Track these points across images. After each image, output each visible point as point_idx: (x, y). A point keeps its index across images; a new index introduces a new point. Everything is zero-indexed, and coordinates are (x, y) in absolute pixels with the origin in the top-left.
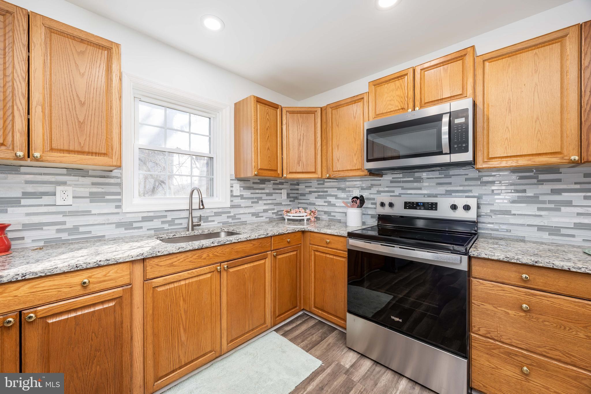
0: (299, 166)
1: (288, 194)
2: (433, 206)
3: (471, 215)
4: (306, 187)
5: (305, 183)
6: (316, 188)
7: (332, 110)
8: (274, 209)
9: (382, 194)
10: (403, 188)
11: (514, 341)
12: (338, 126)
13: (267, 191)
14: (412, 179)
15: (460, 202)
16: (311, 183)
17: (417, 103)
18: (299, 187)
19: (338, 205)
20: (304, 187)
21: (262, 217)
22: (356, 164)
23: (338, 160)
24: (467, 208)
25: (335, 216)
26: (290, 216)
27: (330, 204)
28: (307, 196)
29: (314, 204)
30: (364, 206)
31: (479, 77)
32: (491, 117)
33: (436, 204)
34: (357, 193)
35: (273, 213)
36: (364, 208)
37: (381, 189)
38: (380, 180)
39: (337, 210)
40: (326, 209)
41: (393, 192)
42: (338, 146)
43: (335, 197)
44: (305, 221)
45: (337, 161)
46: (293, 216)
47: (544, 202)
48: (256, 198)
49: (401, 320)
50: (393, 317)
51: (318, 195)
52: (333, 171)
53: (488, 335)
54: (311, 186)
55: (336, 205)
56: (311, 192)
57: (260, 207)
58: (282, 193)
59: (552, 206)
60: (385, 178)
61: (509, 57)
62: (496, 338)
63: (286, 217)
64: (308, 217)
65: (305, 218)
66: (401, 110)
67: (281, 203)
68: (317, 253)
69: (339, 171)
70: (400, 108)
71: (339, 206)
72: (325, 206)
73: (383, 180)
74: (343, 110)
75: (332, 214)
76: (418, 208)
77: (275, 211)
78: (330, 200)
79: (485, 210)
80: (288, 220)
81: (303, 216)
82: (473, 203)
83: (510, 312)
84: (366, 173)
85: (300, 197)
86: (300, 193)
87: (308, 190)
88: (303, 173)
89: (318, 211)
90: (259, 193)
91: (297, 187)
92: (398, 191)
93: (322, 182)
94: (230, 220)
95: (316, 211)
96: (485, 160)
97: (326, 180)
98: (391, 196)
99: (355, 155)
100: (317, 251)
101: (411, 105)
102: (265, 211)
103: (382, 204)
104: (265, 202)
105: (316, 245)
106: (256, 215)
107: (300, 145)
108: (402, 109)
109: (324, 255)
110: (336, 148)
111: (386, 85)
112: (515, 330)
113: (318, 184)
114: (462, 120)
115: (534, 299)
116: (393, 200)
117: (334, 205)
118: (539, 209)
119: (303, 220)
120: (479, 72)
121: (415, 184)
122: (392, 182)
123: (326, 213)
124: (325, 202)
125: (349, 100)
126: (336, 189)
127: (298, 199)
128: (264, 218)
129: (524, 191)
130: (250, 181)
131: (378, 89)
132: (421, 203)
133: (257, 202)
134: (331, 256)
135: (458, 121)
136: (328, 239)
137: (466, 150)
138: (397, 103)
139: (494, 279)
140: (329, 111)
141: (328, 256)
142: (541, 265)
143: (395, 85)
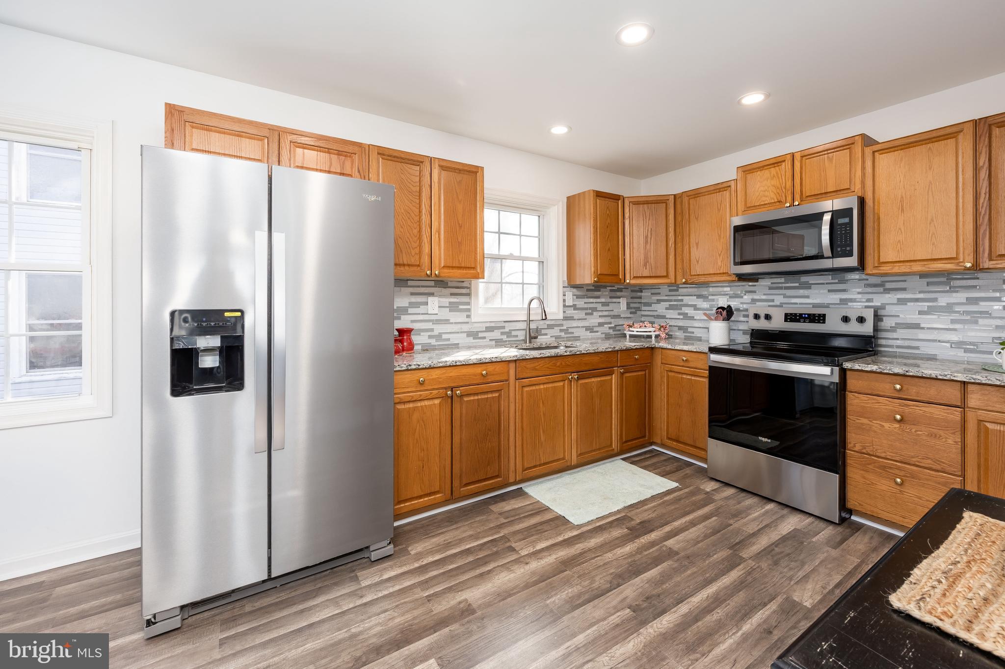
0: (646, 269)
1: (628, 304)
2: (820, 319)
3: (867, 329)
4: (652, 294)
5: (651, 289)
6: (666, 296)
7: (690, 199)
8: (610, 323)
9: (757, 303)
10: (785, 296)
11: (889, 454)
12: (697, 219)
13: (603, 300)
14: (797, 285)
15: (853, 313)
16: (660, 288)
17: (797, 196)
18: (643, 294)
19: (698, 318)
20: (650, 294)
21: (597, 332)
22: (721, 267)
23: (698, 262)
24: (861, 320)
25: (693, 333)
26: (633, 331)
27: (686, 316)
28: (654, 307)
29: (664, 317)
30: (732, 319)
31: (869, 170)
32: (882, 216)
33: (824, 316)
34: (723, 302)
35: (610, 328)
36: (734, 321)
37: (756, 297)
38: (755, 286)
39: (696, 324)
40: (681, 323)
41: (773, 301)
42: (697, 244)
43: (693, 308)
44: (653, 338)
45: (696, 263)
46: (637, 332)
47: (956, 313)
48: (590, 308)
50: (760, 438)
51: (670, 305)
52: (691, 276)
53: (864, 451)
54: (659, 294)
55: (695, 318)
56: (659, 301)
57: (594, 320)
58: (620, 302)
59: (968, 317)
60: (761, 284)
61: (902, 150)
62: (871, 453)
63: (628, 333)
64: (657, 333)
65: (653, 334)
66: (778, 204)
67: (620, 315)
68: (670, 374)
69: (699, 275)
70: (776, 201)
71: (698, 320)
72: (679, 319)
73: (760, 285)
74: (703, 200)
75: (690, 330)
76: (802, 320)
77: (613, 325)
78: (686, 312)
79: (882, 323)
80: (631, 336)
81: (650, 332)
82: (868, 314)
83: (885, 424)
84: (734, 278)
85: (644, 308)
86: (643, 303)
87: (655, 298)
88: (650, 277)
89: (669, 326)
90: (593, 303)
91: (639, 294)
92: (779, 300)
93: (675, 288)
94: (563, 334)
95: (668, 326)
96: (876, 265)
97: (680, 286)
98: (769, 306)
99: (720, 255)
100: (671, 371)
101: (790, 198)
102: (601, 325)
103: (757, 317)
104: (600, 314)
105: (669, 365)
106: (590, 329)
107: (646, 242)
108: (779, 202)
109: (680, 376)
110: (695, 247)
111: (759, 172)
112: (890, 443)
113: (670, 291)
114: (846, 220)
115: (907, 409)
116: (770, 311)
117: (692, 318)
119: (650, 337)
120: (869, 165)
121: (802, 291)
122: (770, 288)
123: (680, 328)
124: (679, 314)
125: (712, 188)
126: (695, 297)
127: (641, 310)
128: (599, 333)
129: (935, 300)
131: (749, 176)
132: (805, 314)
133: (591, 314)
134: (689, 377)
135: (841, 221)
136: (685, 356)
137: (850, 254)
138: (772, 195)
139: (869, 392)
140: (686, 199)
141: (685, 376)
142: (911, 374)
143: (770, 173)
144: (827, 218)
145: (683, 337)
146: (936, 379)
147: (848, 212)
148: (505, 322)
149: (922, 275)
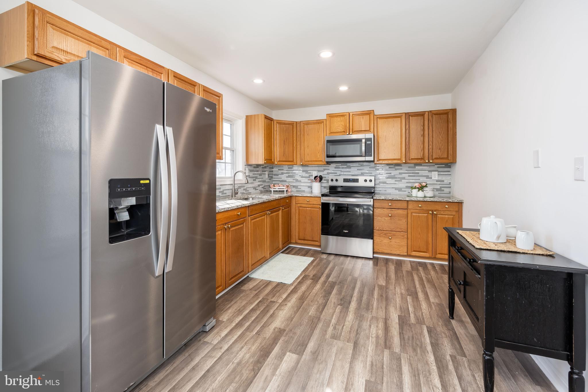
0: (284, 157)
1: (269, 175)
2: (357, 181)
3: (372, 184)
4: (279, 170)
5: (278, 167)
7: (304, 125)
8: (262, 185)
9: (330, 174)
10: (341, 172)
11: (387, 229)
12: (308, 135)
13: (259, 173)
14: (346, 167)
15: (368, 178)
16: (283, 167)
17: (351, 131)
18: (274, 170)
19: (303, 181)
20: (278, 170)
21: (257, 190)
22: (319, 158)
23: (308, 155)
24: (371, 181)
25: (301, 188)
26: (276, 189)
27: (297, 181)
28: (280, 176)
29: (285, 181)
30: (321, 182)
31: (376, 124)
32: (380, 142)
33: (358, 179)
34: (315, 174)
35: (262, 187)
37: (330, 172)
38: (329, 167)
39: (302, 184)
40: (294, 184)
41: (336, 173)
42: (308, 147)
44: (285, 192)
46: (278, 189)
47: (396, 178)
48: (255, 177)
49: (348, 231)
50: (344, 231)
51: (288, 175)
52: (305, 161)
53: (379, 229)
55: (302, 181)
56: (282, 174)
57: (257, 183)
58: (265, 174)
59: (399, 179)
61: (386, 119)
62: (382, 229)
63: (272, 190)
64: (287, 189)
65: (285, 190)
66: (343, 132)
67: (265, 181)
68: (300, 208)
69: (308, 161)
70: (343, 131)
72: (293, 182)
73: (331, 167)
74: (310, 126)
75: (299, 187)
76: (350, 181)
77: (263, 186)
78: (297, 179)
79: (377, 182)
80: (274, 191)
81: (283, 189)
82: (373, 178)
83: (386, 218)
84: (325, 163)
85: (274, 177)
86: (274, 174)
87: (280, 172)
88: (286, 161)
89: (291, 186)
90: (256, 174)
91: (272, 169)
92: (339, 173)
93: (291, 167)
94: (244, 191)
95: (289, 186)
96: (378, 160)
98: (335, 176)
99: (319, 153)
100: (301, 207)
101: (348, 131)
102: (259, 186)
103: (332, 180)
104: (259, 180)
105: (300, 204)
106: (255, 188)
107: (284, 144)
108: (344, 132)
109: (305, 208)
110: (307, 148)
111: (336, 118)
112: (387, 225)
113: (289, 168)
114: (370, 142)
115: (392, 212)
116: (337, 178)
117: (300, 181)
118: (396, 181)
119: (284, 191)
120: (376, 122)
121: (348, 170)
122: (335, 168)
123: (294, 186)
124: (293, 180)
125: (315, 121)
127: (273, 178)
128: (258, 191)
129: (390, 173)
130: (252, 166)
131: (332, 119)
132: (351, 179)
133: (255, 180)
134: (310, 209)
135: (368, 143)
136: (308, 199)
137: (371, 156)
138: (341, 129)
139: (381, 207)
140: (302, 125)
141: (308, 209)
142: (394, 199)
143: (340, 119)
144: (364, 141)
145: (296, 191)
146: (401, 200)
147: (370, 139)
148: (221, 185)
149: (388, 164)
